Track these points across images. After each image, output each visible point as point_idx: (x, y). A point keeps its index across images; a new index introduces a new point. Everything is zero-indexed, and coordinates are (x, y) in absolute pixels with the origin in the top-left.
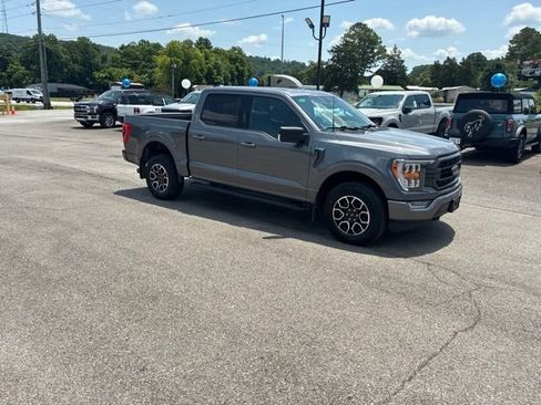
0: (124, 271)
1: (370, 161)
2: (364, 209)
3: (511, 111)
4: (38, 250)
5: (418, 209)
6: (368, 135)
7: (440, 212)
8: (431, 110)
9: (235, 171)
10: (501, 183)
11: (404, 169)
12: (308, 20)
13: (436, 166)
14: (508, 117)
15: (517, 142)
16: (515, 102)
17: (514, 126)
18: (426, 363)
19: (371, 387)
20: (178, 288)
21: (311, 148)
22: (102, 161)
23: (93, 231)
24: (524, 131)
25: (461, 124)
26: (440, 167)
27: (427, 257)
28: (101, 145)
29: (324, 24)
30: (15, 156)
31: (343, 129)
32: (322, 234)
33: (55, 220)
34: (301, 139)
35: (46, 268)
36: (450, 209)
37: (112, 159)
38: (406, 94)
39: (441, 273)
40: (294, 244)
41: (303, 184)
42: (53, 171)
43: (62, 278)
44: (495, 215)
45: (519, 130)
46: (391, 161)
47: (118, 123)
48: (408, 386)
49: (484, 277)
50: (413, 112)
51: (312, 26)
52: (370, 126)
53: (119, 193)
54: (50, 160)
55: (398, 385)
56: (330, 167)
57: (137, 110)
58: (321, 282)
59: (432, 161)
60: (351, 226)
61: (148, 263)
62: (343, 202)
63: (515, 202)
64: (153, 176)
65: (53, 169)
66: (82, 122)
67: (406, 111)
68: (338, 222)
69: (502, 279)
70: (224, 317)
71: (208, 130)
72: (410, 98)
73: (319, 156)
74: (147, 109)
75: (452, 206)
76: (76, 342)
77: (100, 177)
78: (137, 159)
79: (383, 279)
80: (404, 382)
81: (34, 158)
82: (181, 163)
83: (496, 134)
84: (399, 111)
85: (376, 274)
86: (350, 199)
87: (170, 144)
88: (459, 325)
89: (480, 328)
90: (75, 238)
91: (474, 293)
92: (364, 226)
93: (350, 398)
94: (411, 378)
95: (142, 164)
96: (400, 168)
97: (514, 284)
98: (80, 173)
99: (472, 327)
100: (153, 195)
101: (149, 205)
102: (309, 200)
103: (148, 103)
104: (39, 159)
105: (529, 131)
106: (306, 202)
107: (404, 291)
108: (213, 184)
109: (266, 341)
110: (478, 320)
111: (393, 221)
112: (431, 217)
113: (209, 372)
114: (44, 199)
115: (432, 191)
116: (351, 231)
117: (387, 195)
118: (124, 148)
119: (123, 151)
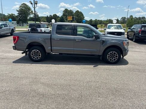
9: (73, 49)
12: (30, 2)
32: (100, 63)
46: (123, 42)
51: (32, 4)
60: (112, 59)
64: (32, 54)
68: (109, 59)
73: (104, 42)
86: (113, 52)
116: (113, 61)
117: (123, 50)
118: (14, 45)
119: (13, 46)
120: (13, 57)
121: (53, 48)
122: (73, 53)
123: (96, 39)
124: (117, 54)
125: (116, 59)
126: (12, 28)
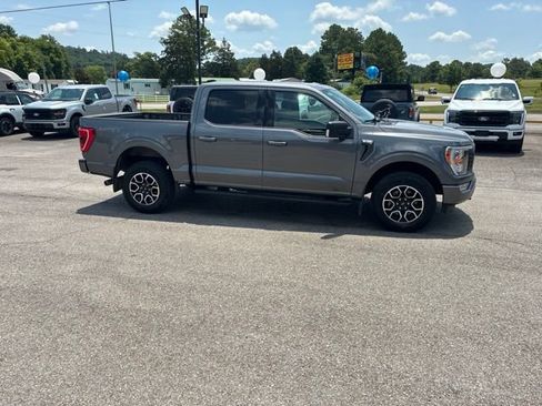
3: (410, 99)
5: (463, 190)
9: (260, 172)
12: (185, 9)
14: (409, 104)
21: (357, 140)
46: (443, 149)
56: (381, 159)
60: (403, 214)
62: (395, 192)
64: (134, 187)
68: (389, 213)
73: (367, 149)
86: (403, 189)
95: (114, 175)
96: (452, 156)
102: (354, 195)
108: (221, 188)
115: (469, 173)
116: (403, 219)
117: (442, 181)
118: (82, 158)
119: (80, 161)
120: (88, 195)
121: (194, 167)
122: (259, 187)
123: (342, 140)
124: (418, 196)
125: (418, 213)
126: (125, 101)
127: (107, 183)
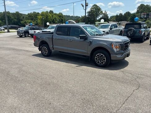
0: (39, 77)
1: (105, 44)
2: (104, 57)
3: (141, 28)
4: (14, 72)
5: (119, 56)
6: (104, 36)
7: (125, 57)
8: (118, 28)
9: (66, 48)
10: (139, 48)
11: (115, 46)
12: (82, 4)
13: (124, 44)
14: (140, 29)
15: (143, 37)
16: (142, 25)
17: (141, 32)
18: (127, 99)
19: (113, 106)
20: (55, 81)
21: (88, 41)
22: (27, 46)
23: (28, 66)
24: (144, 33)
25: (127, 32)
26: (125, 45)
27: (122, 70)
28: (26, 42)
29: (86, 5)
30: (2, 46)
31: (97, 35)
32: (92, 65)
33: (17, 64)
34: (85, 38)
35: (17, 77)
36: (128, 56)
37: (30, 46)
38: (111, 24)
39: (127, 74)
40: (84, 67)
41: (86, 51)
42: (13, 50)
43: (23, 80)
44: (139, 57)
45: (143, 33)
46: (111, 43)
47: (29, 35)
48: (124, 105)
49: (139, 74)
50: (113, 29)
51: (83, 6)
52: (104, 34)
53: (33, 55)
54: (12, 47)
55: (121, 105)
56: (94, 46)
57: (35, 32)
58: (94, 78)
59: (123, 43)
60: (100, 62)
61: (46, 74)
62: (98, 55)
63: (144, 53)
64: (43, 50)
65: (14, 49)
66: (19, 36)
67: (111, 29)
68: (97, 61)
69: (143, 75)
70: (69, 89)
71: (58, 37)
72: (112, 25)
73: (91, 43)
74: (37, 31)
75: (128, 55)
76: (30, 97)
77: (27, 51)
78: (38, 46)
79: (111, 76)
80: (122, 104)
81: (7, 46)
82: (51, 46)
83: (137, 35)
84: (109, 29)
85: (109, 75)
86: (100, 55)
87: (47, 41)
88: (134, 88)
89: (140, 89)
90: (24, 68)
91: (137, 79)
92: (104, 62)
93: (108, 109)
94: (124, 103)
95: (39, 47)
96: (114, 45)
97: (147, 76)
98: (21, 50)
99: (138, 89)
100: (43, 55)
101: (42, 58)
102: (88, 55)
103: (38, 30)
104: (9, 47)
105: (145, 33)
106: (87, 56)
107: (117, 79)
108: (60, 52)
109: (82, 95)
110: (139, 87)
111: (112, 60)
112: (123, 59)
113: (68, 104)
114: (13, 57)
115: (123, 51)
117: (111, 53)
119: (34, 43)
121: (54, 46)
127: (38, 49)
